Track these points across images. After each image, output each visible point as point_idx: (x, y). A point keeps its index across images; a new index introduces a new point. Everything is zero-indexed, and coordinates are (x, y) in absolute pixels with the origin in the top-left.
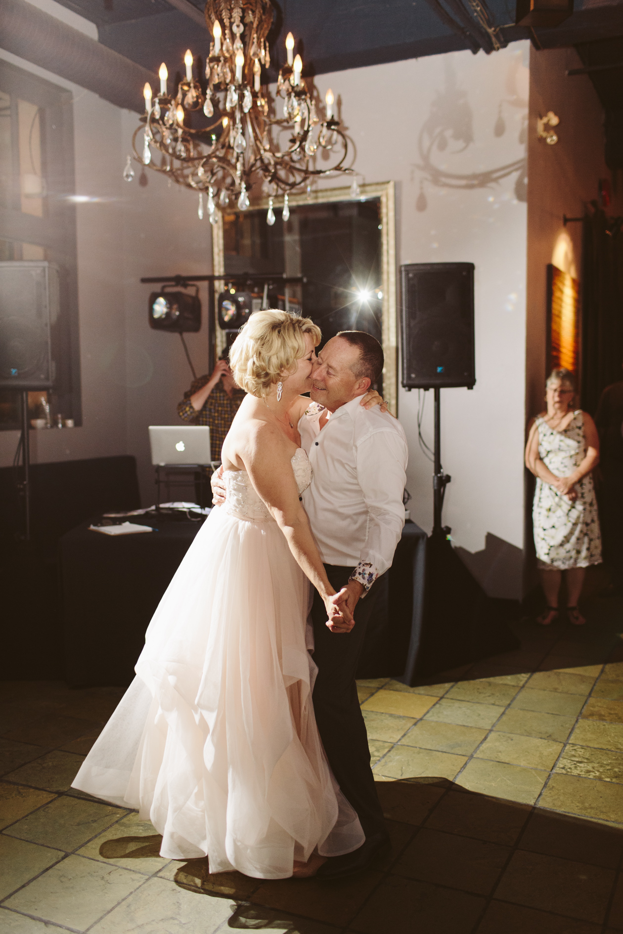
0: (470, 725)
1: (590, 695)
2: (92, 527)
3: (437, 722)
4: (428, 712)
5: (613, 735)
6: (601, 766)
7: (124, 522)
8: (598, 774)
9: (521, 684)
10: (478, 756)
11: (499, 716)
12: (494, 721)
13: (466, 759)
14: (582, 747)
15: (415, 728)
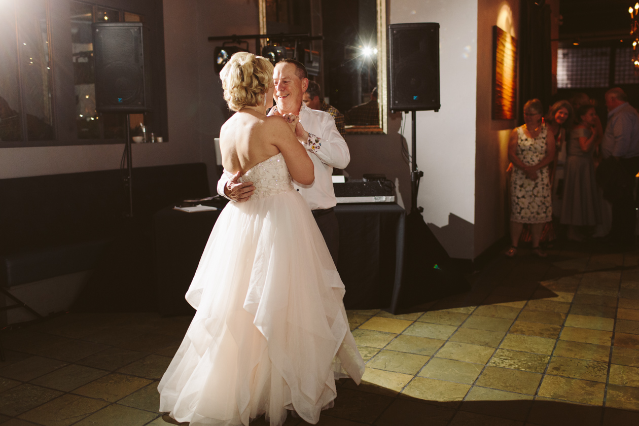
0: (433, 338)
1: (516, 319)
2: (176, 208)
3: (411, 336)
4: (405, 330)
5: (529, 343)
6: (520, 362)
7: (198, 204)
8: (517, 366)
9: (470, 313)
10: (437, 356)
11: (453, 332)
12: (450, 335)
13: (429, 358)
14: (508, 350)
15: (396, 340)
